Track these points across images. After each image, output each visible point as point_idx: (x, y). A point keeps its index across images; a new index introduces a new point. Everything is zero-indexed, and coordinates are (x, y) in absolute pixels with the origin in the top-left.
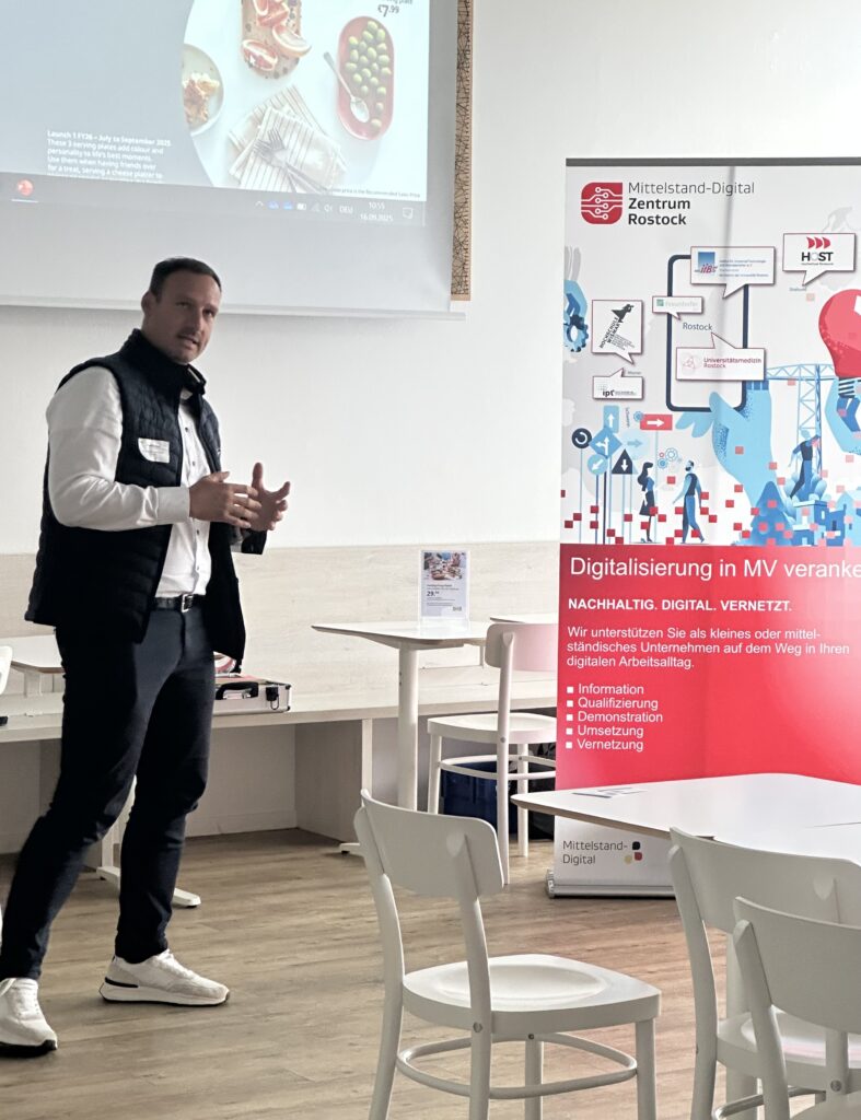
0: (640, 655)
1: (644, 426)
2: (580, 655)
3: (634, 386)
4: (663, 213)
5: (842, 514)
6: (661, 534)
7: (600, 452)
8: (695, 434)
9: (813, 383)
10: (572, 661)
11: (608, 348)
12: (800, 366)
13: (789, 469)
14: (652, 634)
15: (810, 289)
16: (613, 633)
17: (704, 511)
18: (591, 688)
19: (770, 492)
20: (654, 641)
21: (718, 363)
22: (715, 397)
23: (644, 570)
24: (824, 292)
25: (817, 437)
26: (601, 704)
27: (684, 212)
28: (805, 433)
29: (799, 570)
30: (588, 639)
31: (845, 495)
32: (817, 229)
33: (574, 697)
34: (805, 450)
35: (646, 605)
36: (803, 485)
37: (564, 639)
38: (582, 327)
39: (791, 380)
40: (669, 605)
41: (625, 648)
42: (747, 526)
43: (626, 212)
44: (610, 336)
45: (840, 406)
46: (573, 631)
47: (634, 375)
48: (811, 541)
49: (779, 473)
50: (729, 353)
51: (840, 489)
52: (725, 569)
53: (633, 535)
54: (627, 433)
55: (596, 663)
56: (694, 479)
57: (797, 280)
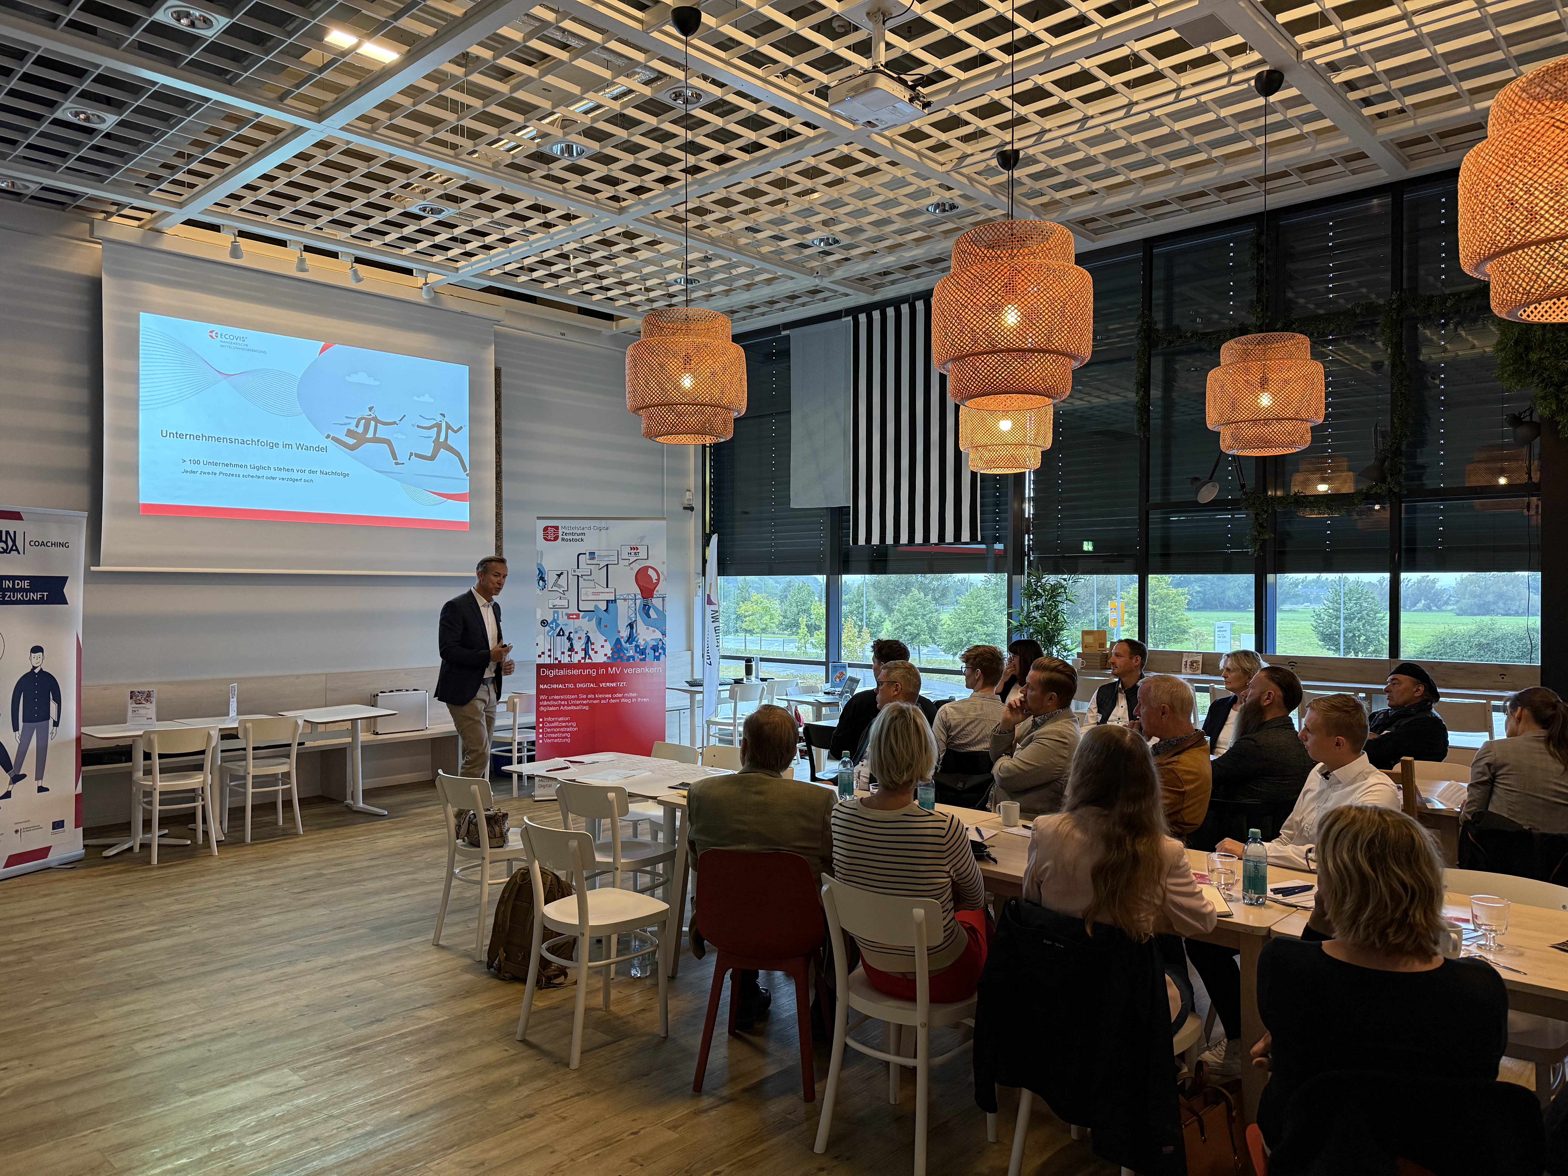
0: (568, 705)
1: (569, 618)
2: (545, 706)
3: (564, 603)
4: (574, 537)
5: (645, 649)
6: (576, 659)
7: (552, 628)
8: (589, 621)
9: (633, 600)
10: (542, 709)
11: (555, 588)
12: (628, 594)
13: (625, 633)
14: (573, 697)
15: (631, 565)
16: (557, 697)
17: (593, 649)
18: (549, 719)
19: (618, 641)
20: (574, 700)
21: (597, 594)
22: (596, 606)
23: (570, 672)
24: (637, 567)
25: (635, 621)
26: (553, 725)
27: (583, 537)
28: (631, 619)
29: (630, 671)
30: (548, 700)
31: (646, 642)
32: (633, 544)
33: (543, 722)
34: (631, 626)
35: (571, 686)
36: (631, 638)
37: (538, 700)
38: (544, 581)
39: (625, 600)
40: (579, 685)
41: (563, 703)
42: (609, 655)
43: (560, 537)
44: (555, 584)
45: (644, 609)
46: (542, 697)
47: (565, 598)
48: (634, 660)
49: (621, 635)
50: (601, 590)
51: (644, 640)
52: (601, 671)
53: (565, 660)
54: (562, 620)
55: (551, 709)
56: (589, 637)
57: (627, 563)
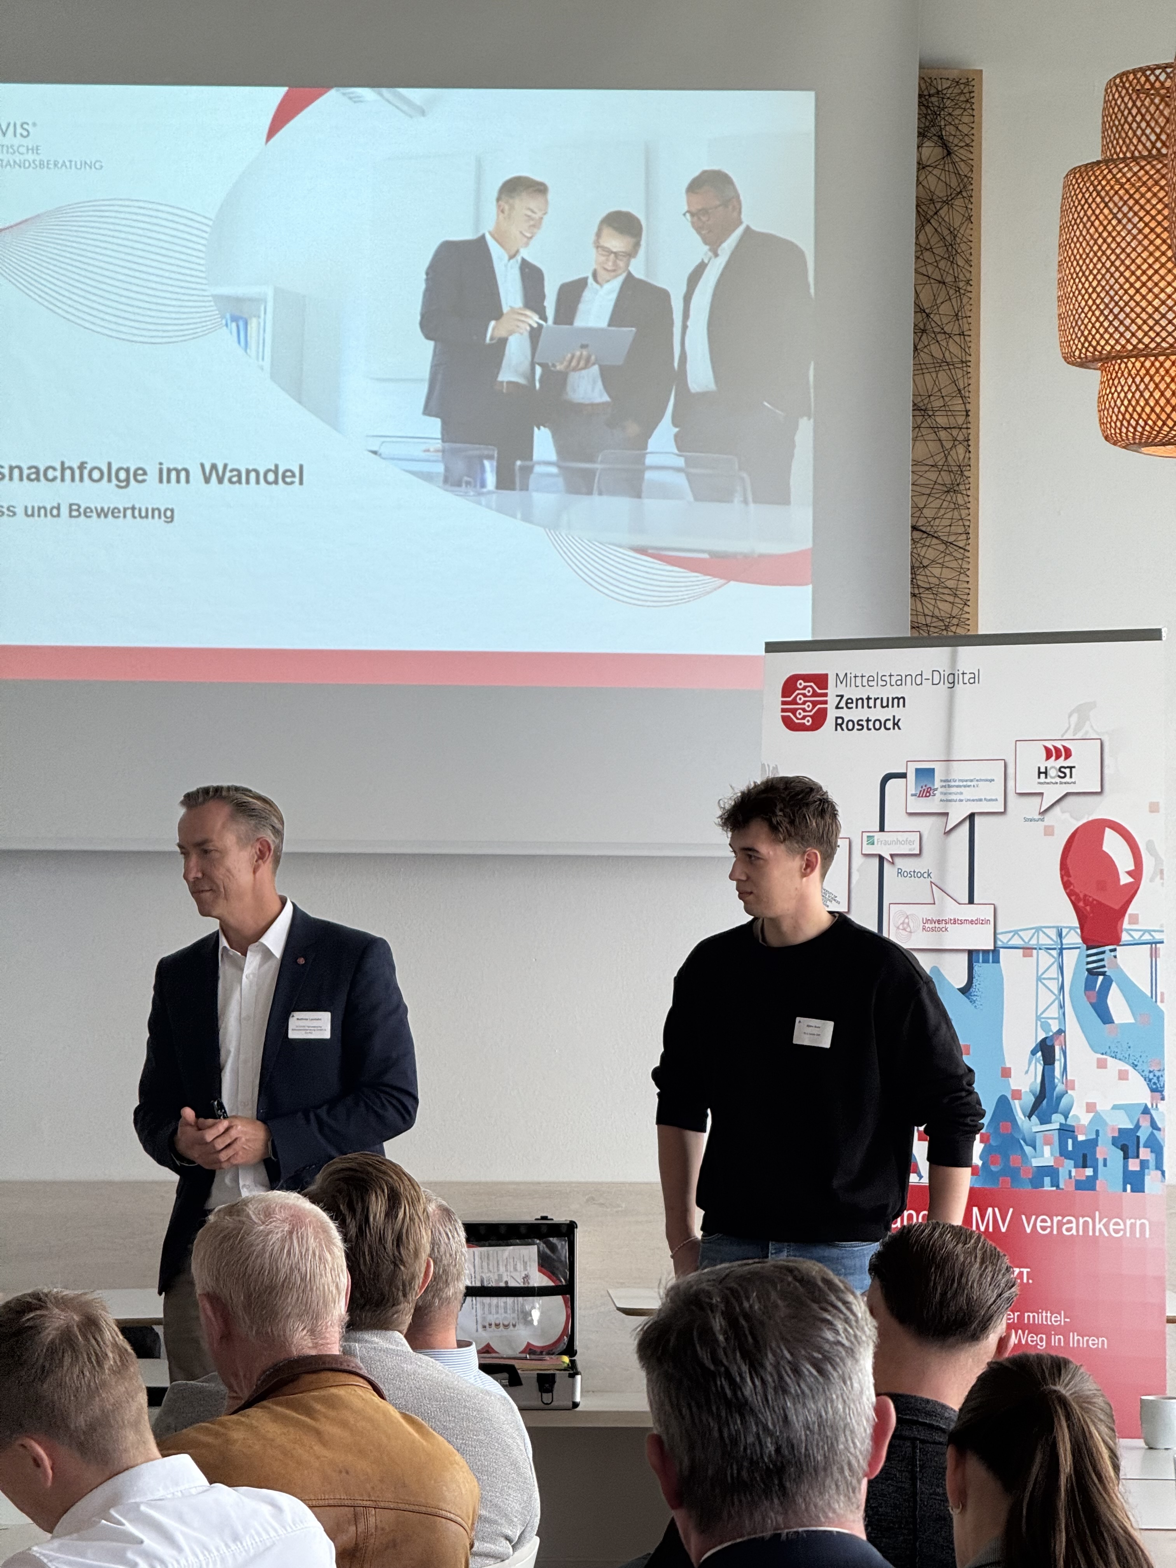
4: (874, 714)
5: (1093, 1143)
9: (1054, 953)
12: (1038, 929)
13: (1026, 1078)
15: (1049, 818)
19: (1003, 1109)
21: (938, 925)
24: (1065, 823)
25: (1061, 1032)
27: (898, 713)
28: (1046, 1026)
29: (1041, 1224)
31: (1098, 1118)
32: (1055, 736)
34: (1046, 1050)
36: (1044, 1101)
39: (1027, 950)
43: (832, 714)
45: (1089, 986)
48: (1055, 1183)
49: (1014, 1083)
50: (952, 910)
51: (1091, 1107)
57: (1032, 806)
